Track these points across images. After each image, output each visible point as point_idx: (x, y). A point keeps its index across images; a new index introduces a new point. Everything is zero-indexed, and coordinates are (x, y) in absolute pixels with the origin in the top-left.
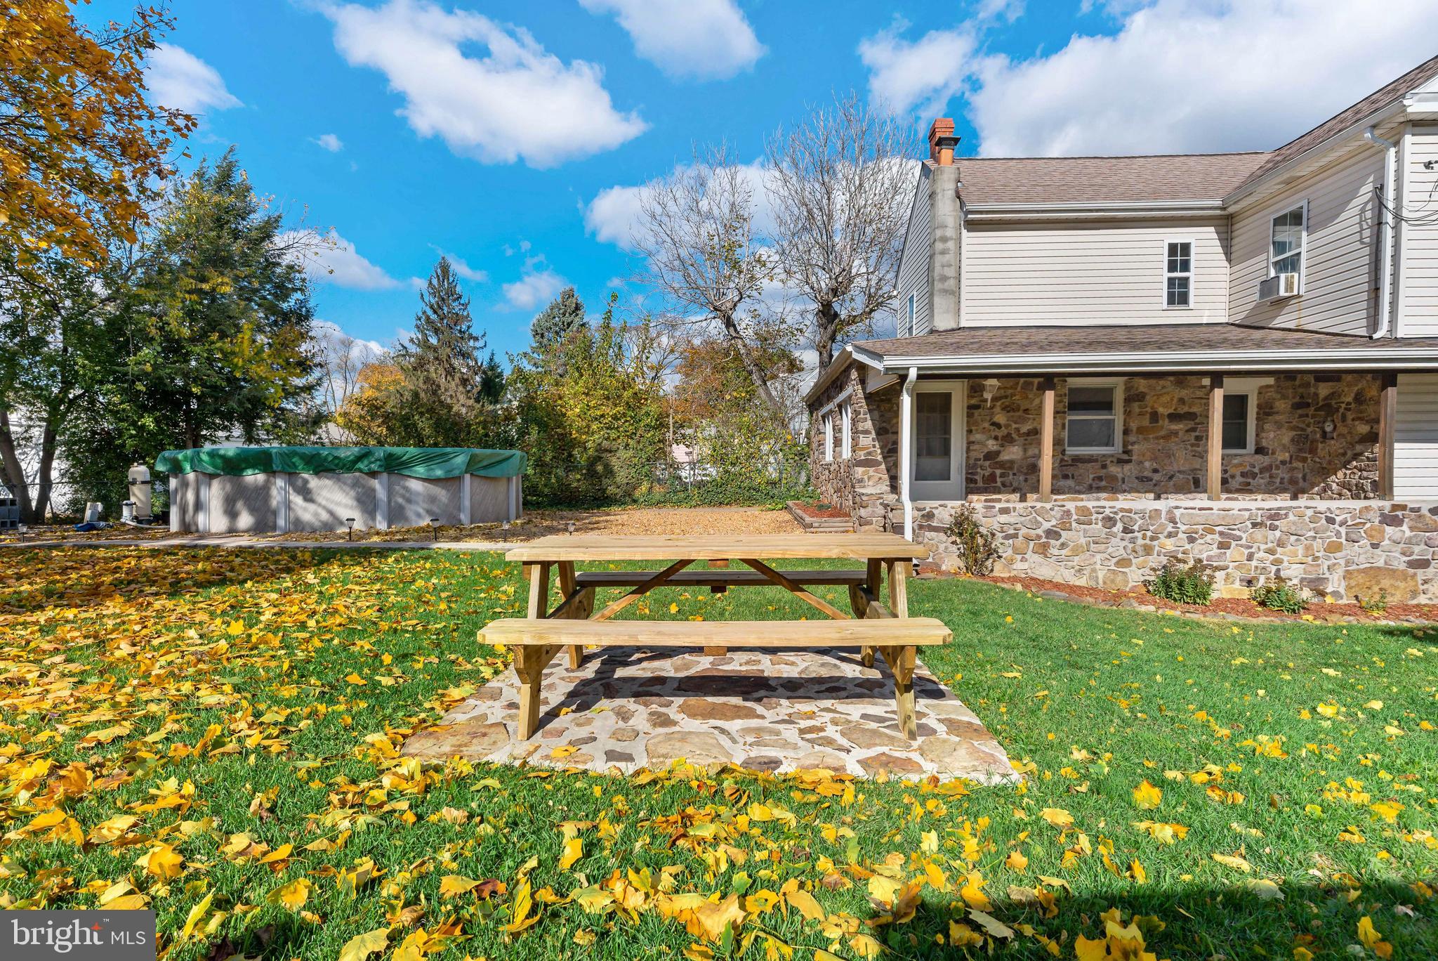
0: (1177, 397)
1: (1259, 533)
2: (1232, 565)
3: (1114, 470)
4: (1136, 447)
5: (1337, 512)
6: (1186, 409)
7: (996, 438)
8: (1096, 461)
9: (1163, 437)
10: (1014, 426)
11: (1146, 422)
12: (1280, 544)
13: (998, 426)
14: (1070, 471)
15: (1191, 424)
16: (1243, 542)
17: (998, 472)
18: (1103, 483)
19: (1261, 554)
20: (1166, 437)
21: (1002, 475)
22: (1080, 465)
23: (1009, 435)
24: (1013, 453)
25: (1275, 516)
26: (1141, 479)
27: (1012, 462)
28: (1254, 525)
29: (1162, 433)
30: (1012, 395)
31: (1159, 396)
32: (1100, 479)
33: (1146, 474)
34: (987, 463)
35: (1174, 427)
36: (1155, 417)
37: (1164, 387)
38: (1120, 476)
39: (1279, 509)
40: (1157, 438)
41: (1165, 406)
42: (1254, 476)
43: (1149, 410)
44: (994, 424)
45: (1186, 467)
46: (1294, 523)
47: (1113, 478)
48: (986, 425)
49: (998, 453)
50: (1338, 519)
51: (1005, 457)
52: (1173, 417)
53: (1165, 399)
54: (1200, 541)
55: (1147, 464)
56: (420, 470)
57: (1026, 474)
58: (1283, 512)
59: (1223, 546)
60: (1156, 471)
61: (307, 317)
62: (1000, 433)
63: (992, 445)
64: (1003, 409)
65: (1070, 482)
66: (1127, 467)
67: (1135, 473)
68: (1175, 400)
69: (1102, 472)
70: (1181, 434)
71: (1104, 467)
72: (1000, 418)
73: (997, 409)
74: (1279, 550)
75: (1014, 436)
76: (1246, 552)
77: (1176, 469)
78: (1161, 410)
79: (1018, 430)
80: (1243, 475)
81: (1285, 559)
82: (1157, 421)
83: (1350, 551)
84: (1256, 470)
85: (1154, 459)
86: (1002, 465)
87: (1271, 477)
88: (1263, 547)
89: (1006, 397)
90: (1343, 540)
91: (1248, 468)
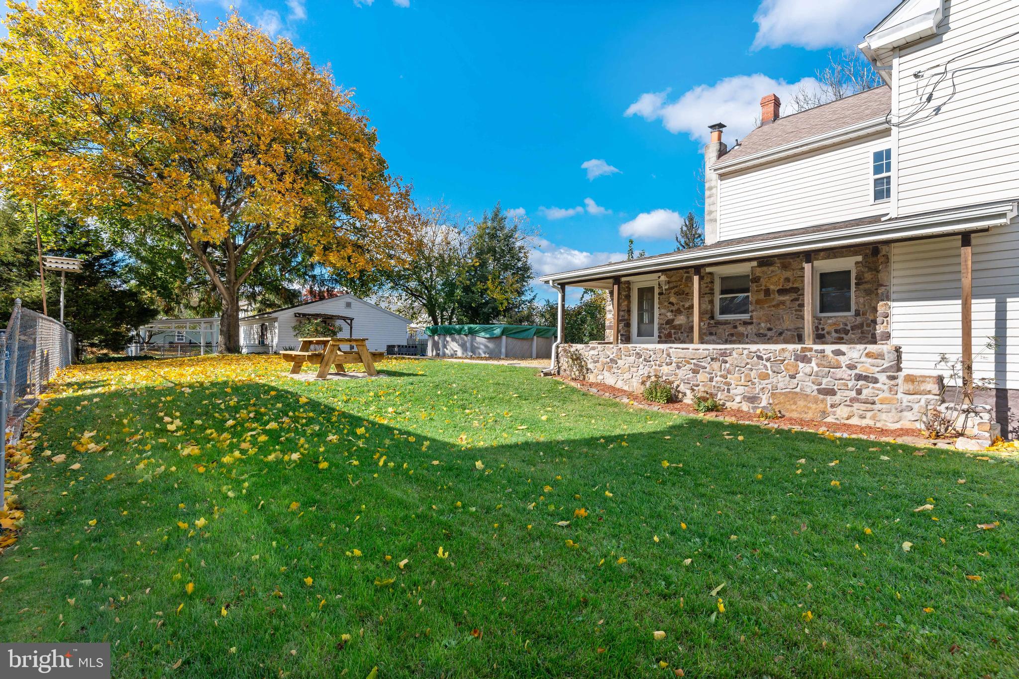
0: (783, 277)
1: (716, 365)
2: (701, 384)
3: (741, 329)
4: (755, 313)
5: (764, 352)
6: (791, 285)
7: (672, 311)
8: (730, 323)
9: (774, 306)
10: (682, 304)
11: (761, 296)
12: (729, 372)
13: (672, 304)
14: (714, 330)
15: (794, 296)
16: (707, 370)
17: (673, 331)
18: (734, 338)
19: (718, 379)
20: (777, 306)
21: (675, 333)
22: (720, 326)
23: (679, 309)
24: (681, 320)
25: (724, 354)
26: (759, 335)
27: (680, 325)
28: (712, 359)
29: (774, 303)
30: (681, 285)
31: (769, 278)
32: (732, 335)
33: (761, 331)
34: (668, 326)
35: (782, 298)
36: (767, 292)
37: (773, 271)
38: (746, 333)
39: (726, 349)
40: (769, 307)
41: (775, 284)
42: (847, 332)
43: (763, 288)
44: (670, 303)
45: (792, 326)
46: (736, 359)
47: (742, 335)
48: (666, 304)
49: (673, 320)
50: (765, 357)
51: (677, 322)
52: (781, 292)
53: (775, 279)
54: (683, 368)
55: (763, 325)
56: (483, 334)
57: (688, 332)
58: (728, 352)
59: (696, 372)
60: (770, 329)
61: (528, 269)
62: (674, 308)
63: (670, 316)
64: (675, 294)
65: (713, 337)
66: (749, 327)
67: (755, 331)
68: (782, 280)
69: (733, 331)
70: (788, 303)
71: (735, 327)
72: (673, 299)
73: (672, 294)
74: (729, 376)
75: (682, 309)
76: (709, 376)
77: (785, 328)
78: (772, 287)
79: (683, 306)
80: (836, 331)
81: (733, 382)
82: (769, 295)
83: (773, 379)
84: (849, 328)
85: (769, 321)
86: (674, 327)
87: (862, 333)
88: (719, 374)
89: (677, 287)
90: (770, 372)
91: (842, 326)
